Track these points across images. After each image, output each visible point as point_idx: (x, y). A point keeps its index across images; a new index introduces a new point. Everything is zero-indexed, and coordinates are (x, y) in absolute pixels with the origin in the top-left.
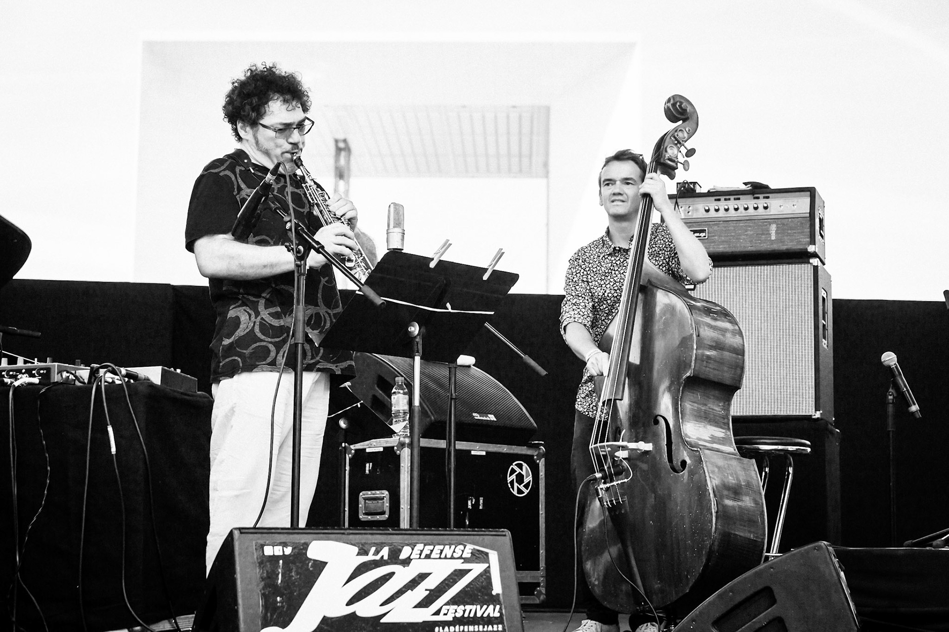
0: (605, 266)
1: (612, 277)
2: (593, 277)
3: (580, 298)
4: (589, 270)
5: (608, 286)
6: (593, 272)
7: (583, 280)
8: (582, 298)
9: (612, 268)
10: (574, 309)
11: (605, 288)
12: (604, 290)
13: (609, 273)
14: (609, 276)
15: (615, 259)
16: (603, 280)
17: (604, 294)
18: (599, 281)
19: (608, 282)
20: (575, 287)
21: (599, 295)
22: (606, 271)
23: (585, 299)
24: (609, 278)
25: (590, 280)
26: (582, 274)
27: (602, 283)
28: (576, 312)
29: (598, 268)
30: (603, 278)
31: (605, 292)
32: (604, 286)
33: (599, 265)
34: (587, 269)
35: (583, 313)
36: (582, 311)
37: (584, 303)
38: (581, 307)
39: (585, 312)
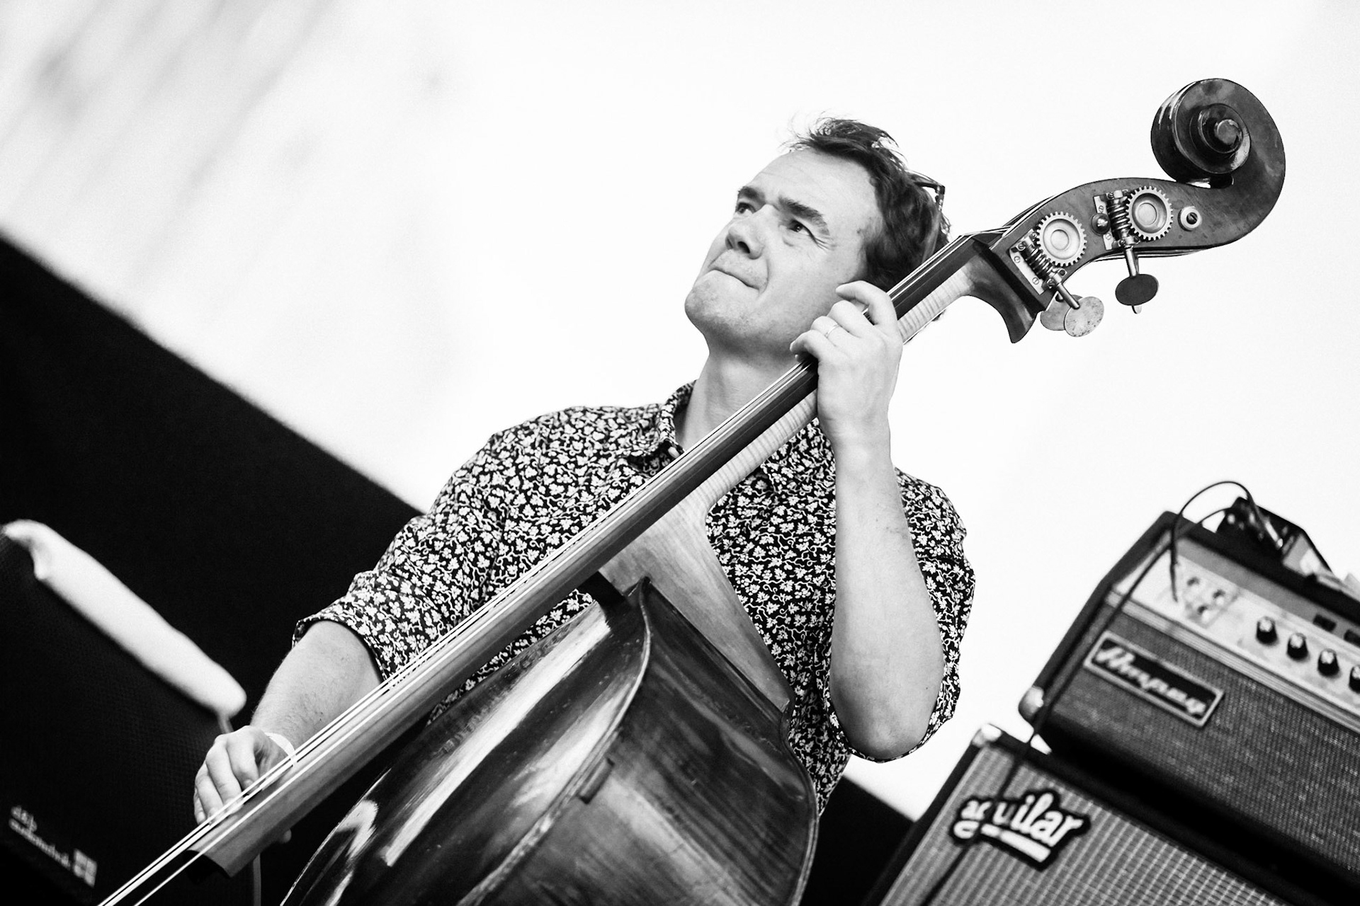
2: (534, 507)
3: (433, 558)
4: (531, 479)
6: (548, 493)
8: (442, 559)
10: (378, 585)
23: (446, 567)
25: (514, 513)
26: (498, 479)
28: (379, 598)
33: (581, 481)
34: (530, 472)
35: (403, 611)
36: (402, 604)
37: (435, 579)
38: (406, 587)
39: (412, 610)
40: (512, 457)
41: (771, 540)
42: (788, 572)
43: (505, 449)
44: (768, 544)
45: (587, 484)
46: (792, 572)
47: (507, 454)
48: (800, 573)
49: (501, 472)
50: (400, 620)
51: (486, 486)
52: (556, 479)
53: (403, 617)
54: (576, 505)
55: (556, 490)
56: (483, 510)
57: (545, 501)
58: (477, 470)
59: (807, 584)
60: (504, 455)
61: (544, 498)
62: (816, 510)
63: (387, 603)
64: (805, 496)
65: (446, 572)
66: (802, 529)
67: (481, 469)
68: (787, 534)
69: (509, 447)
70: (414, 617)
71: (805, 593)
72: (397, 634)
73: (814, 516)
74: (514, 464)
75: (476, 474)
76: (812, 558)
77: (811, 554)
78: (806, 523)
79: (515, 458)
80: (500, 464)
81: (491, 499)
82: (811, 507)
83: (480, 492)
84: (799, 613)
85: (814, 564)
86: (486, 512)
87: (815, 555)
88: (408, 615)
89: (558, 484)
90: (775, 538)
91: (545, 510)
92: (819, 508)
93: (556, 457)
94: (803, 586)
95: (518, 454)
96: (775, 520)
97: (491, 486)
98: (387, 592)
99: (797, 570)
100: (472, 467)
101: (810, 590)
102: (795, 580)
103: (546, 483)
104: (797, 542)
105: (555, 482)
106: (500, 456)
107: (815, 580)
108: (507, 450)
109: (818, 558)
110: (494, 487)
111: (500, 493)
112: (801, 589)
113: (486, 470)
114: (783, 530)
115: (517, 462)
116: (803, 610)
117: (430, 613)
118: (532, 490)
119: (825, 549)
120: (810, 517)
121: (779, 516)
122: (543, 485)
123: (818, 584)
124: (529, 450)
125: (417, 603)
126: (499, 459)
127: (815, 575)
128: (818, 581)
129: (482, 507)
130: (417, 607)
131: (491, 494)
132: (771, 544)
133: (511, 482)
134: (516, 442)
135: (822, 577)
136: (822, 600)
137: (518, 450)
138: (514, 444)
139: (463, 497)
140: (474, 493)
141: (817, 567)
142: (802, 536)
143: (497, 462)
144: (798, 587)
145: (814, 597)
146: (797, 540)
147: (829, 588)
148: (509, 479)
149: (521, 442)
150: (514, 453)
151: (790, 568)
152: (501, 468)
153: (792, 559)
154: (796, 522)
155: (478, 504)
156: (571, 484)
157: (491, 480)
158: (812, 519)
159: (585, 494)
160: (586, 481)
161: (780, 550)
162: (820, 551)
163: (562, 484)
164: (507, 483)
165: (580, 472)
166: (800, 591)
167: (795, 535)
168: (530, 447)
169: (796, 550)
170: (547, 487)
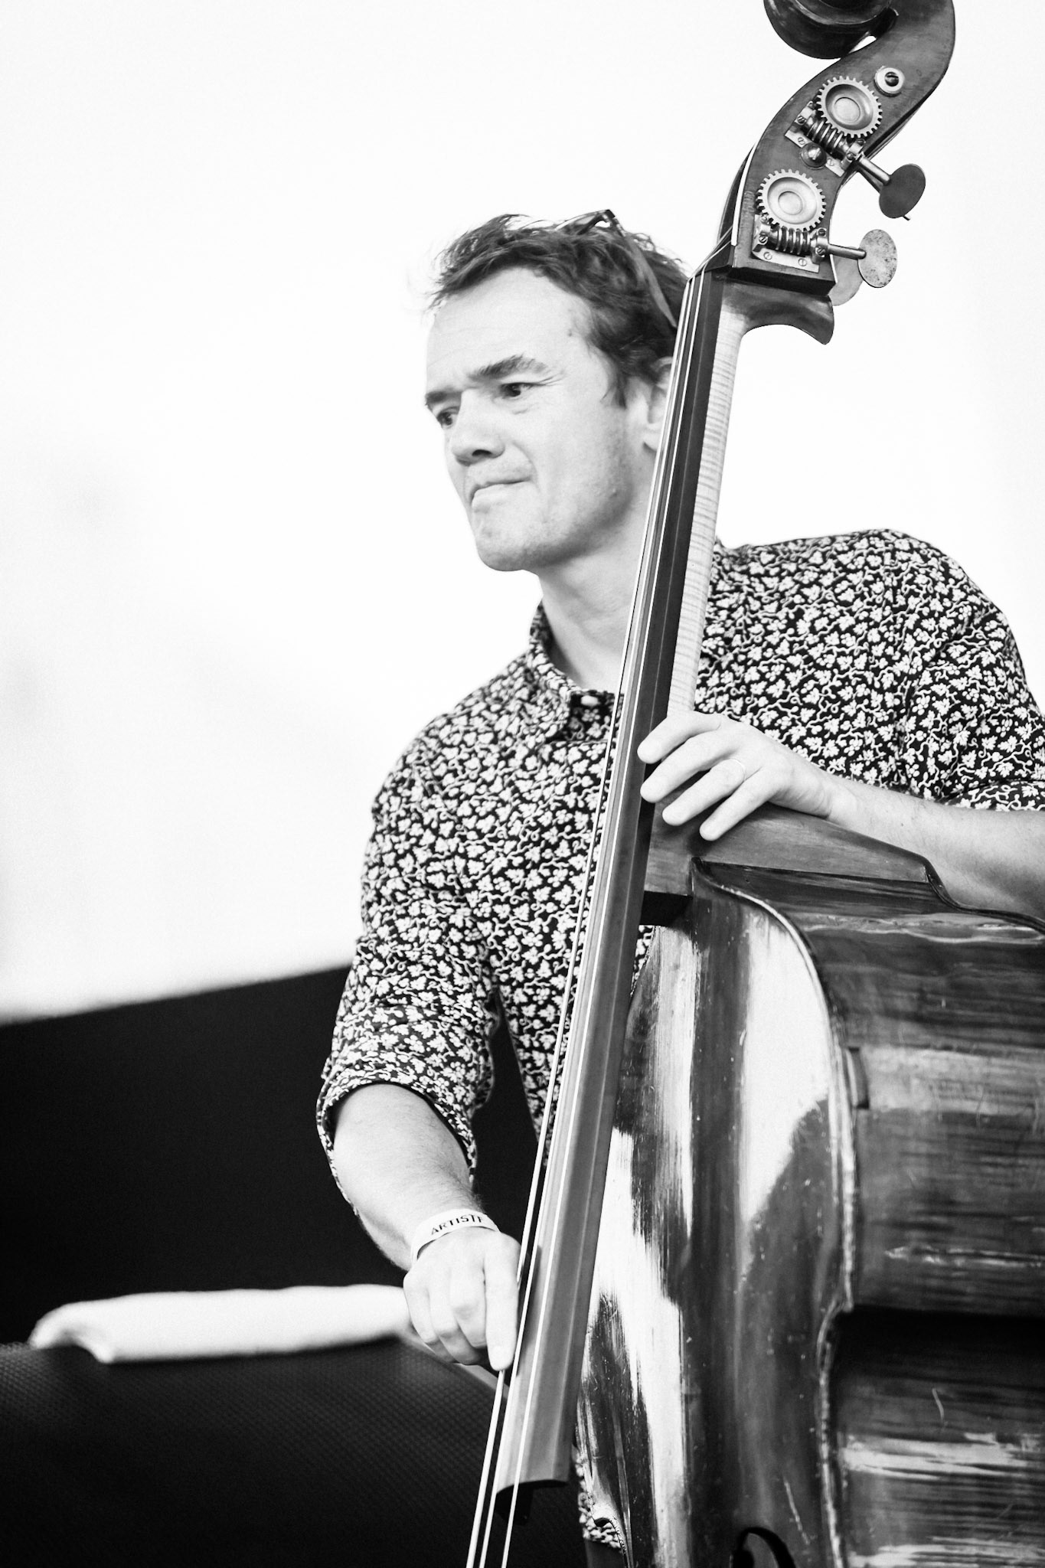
0: (536, 795)
1: (576, 846)
2: (477, 859)
5: (564, 896)
6: (481, 835)
7: (432, 887)
9: (570, 800)
10: (379, 1027)
11: (551, 907)
12: (544, 916)
13: (561, 828)
14: (564, 844)
15: (584, 756)
16: (536, 866)
17: (547, 939)
18: (516, 875)
19: (560, 875)
20: (391, 923)
21: (526, 948)
22: (545, 820)
24: (563, 850)
26: (422, 855)
27: (534, 880)
28: (388, 1038)
29: (504, 813)
30: (534, 854)
31: (553, 925)
32: (542, 894)
33: (506, 795)
35: (425, 1042)
36: (419, 1035)
37: (435, 992)
38: (413, 1014)
39: (434, 1036)
40: (416, 821)
41: (774, 714)
42: (821, 734)
43: (399, 818)
44: (774, 721)
45: (517, 795)
46: (824, 732)
47: (408, 822)
48: (832, 726)
49: (417, 845)
50: (427, 1054)
51: (415, 870)
52: (477, 814)
53: (428, 1049)
54: (525, 825)
55: (485, 825)
56: (430, 896)
57: (484, 844)
58: (389, 859)
59: (850, 733)
60: (403, 825)
61: (480, 842)
62: (791, 648)
63: (401, 1041)
64: (764, 640)
65: (441, 980)
66: (795, 678)
67: (393, 855)
68: (784, 695)
69: (403, 814)
70: (439, 1043)
71: (856, 744)
72: (431, 1072)
73: (794, 655)
74: (425, 828)
75: (392, 863)
76: (833, 702)
77: (828, 698)
78: (794, 669)
79: (420, 820)
80: (408, 837)
81: (432, 879)
82: (783, 649)
83: (414, 879)
84: (866, 769)
85: (840, 707)
86: (435, 896)
87: (833, 697)
88: (432, 1044)
89: (484, 817)
90: (776, 709)
91: (491, 852)
92: (792, 644)
93: (460, 794)
94: (848, 739)
95: (420, 815)
96: (757, 689)
97: (422, 866)
98: (395, 1029)
99: (827, 726)
100: (381, 859)
101: (859, 738)
102: (834, 737)
103: (471, 826)
104: (802, 696)
105: (480, 818)
106: (401, 829)
107: (856, 723)
108: (404, 818)
109: (839, 698)
110: (427, 863)
111: (435, 866)
112: (848, 742)
113: (401, 852)
114: (777, 695)
115: (426, 822)
116: (868, 764)
117: (453, 1031)
118: (461, 845)
119: (838, 684)
120: (791, 659)
121: (757, 682)
122: (469, 830)
123: (863, 725)
124: (426, 802)
125: (435, 1026)
126: (403, 833)
127: (852, 719)
128: (860, 722)
129: (427, 893)
130: (438, 1031)
131: (428, 874)
132: (777, 718)
133: (438, 848)
134: (407, 803)
135: (861, 715)
136: (879, 740)
137: (416, 810)
138: (407, 806)
139: (400, 897)
140: (407, 885)
141: (846, 709)
142: (801, 685)
143: (403, 837)
144: (843, 743)
145: (867, 742)
146: (799, 693)
147: (877, 722)
148: (432, 847)
149: (412, 800)
150: (414, 816)
151: (819, 728)
152: (413, 841)
153: (814, 718)
154: (782, 676)
155: (420, 893)
156: (496, 807)
157: (415, 859)
158: (796, 660)
159: (523, 807)
160: (513, 793)
161: (792, 716)
162: (835, 689)
163: (488, 814)
164: (434, 852)
165: (497, 787)
166: (848, 746)
167: (793, 690)
168: (425, 798)
169: (809, 706)
170: (475, 829)
